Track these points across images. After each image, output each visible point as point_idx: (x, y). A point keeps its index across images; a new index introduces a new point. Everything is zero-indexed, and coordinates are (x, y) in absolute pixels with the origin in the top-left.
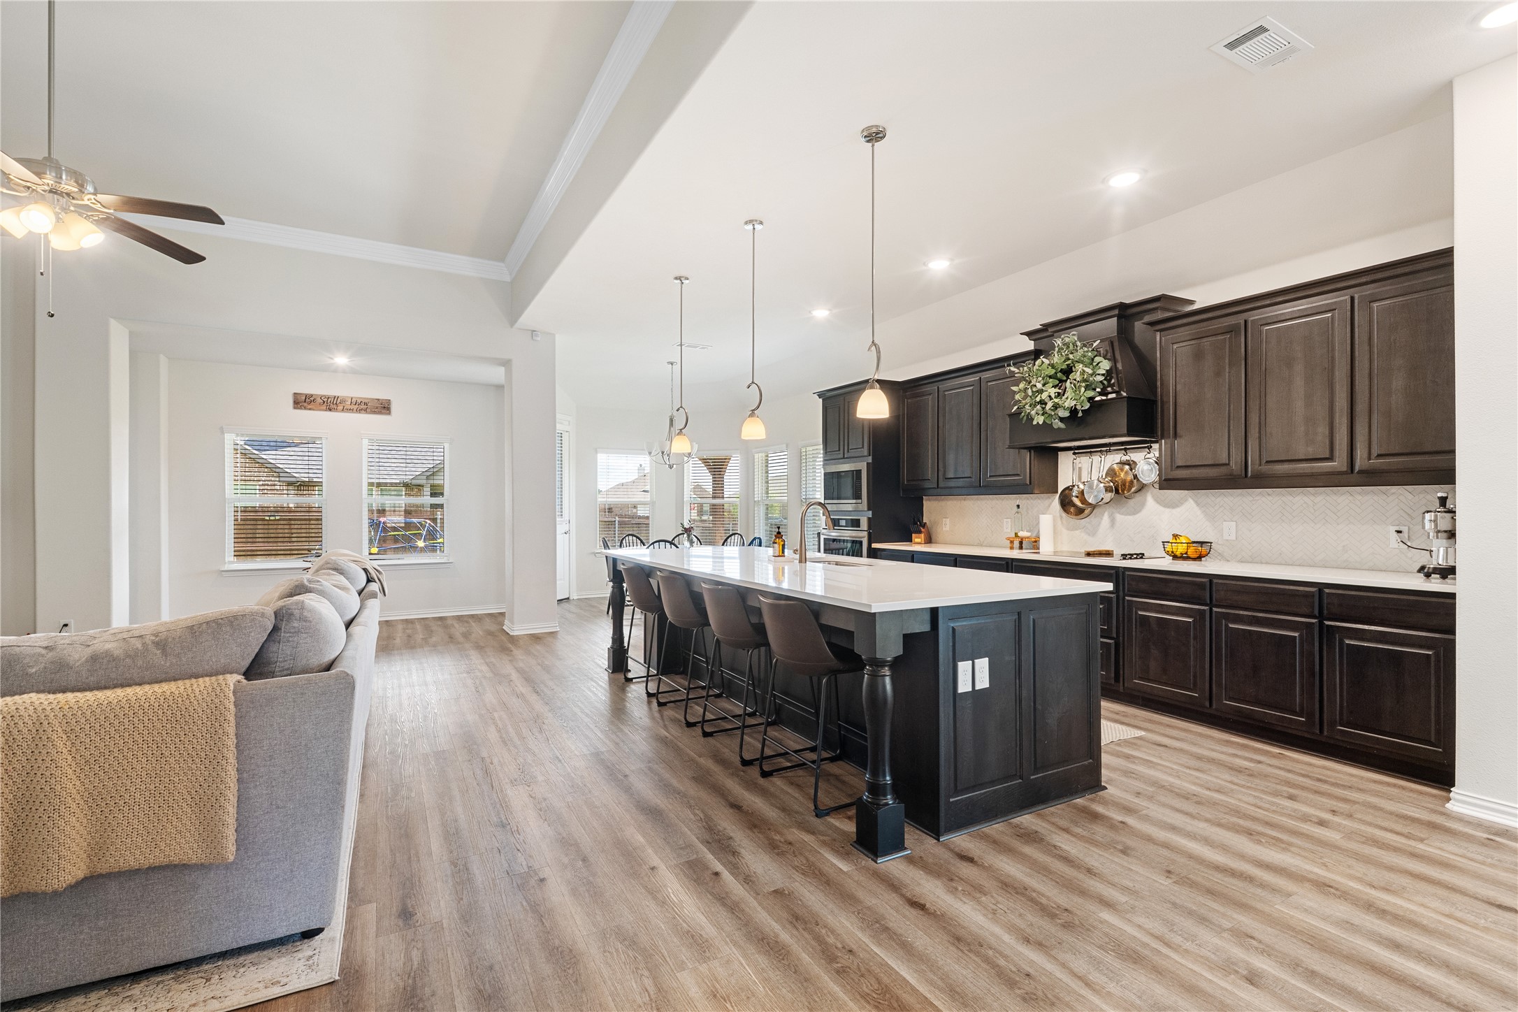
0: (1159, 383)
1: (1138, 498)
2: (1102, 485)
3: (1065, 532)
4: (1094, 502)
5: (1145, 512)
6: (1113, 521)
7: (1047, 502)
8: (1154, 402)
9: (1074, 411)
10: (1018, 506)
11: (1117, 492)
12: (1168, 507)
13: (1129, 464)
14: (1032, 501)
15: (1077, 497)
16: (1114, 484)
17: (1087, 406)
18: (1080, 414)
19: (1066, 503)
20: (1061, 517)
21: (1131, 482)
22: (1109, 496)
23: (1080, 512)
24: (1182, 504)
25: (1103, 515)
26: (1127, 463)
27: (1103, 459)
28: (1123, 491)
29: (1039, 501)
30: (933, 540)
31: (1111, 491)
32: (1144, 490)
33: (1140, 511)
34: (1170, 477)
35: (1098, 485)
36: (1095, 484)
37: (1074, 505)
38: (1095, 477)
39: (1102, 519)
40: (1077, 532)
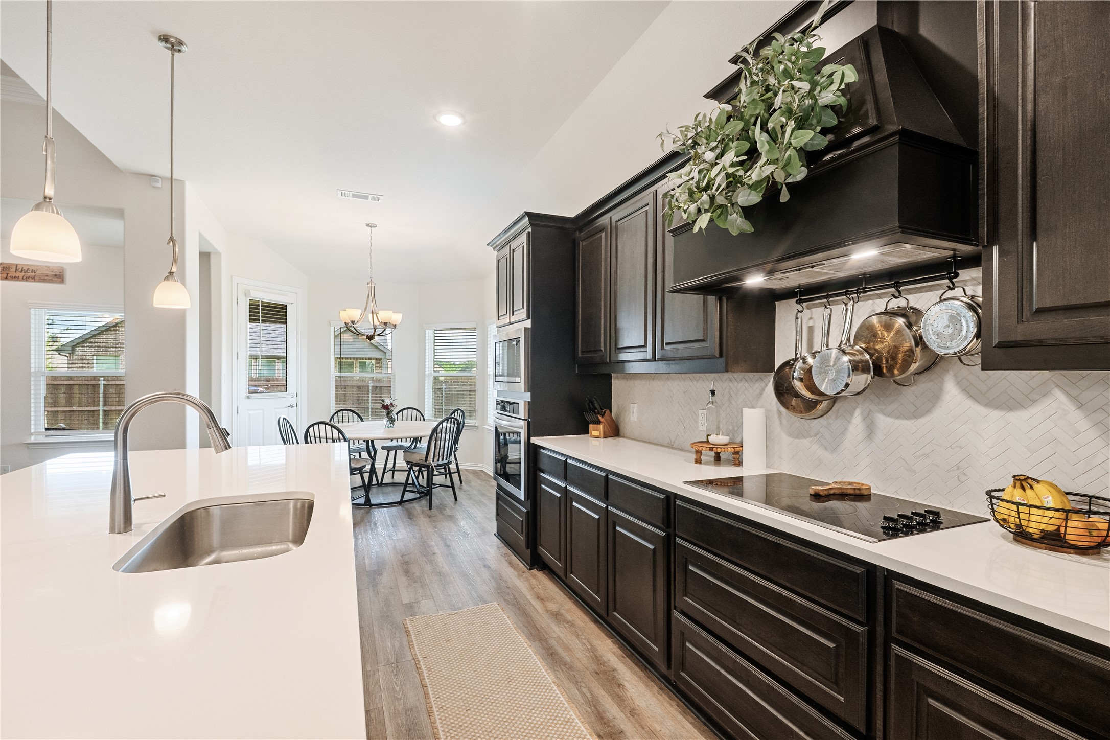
0: (983, 110)
1: (924, 385)
2: (846, 358)
3: (785, 439)
4: (831, 392)
5: (938, 415)
6: (870, 429)
7: (757, 386)
8: (972, 156)
9: (771, 189)
10: (713, 393)
11: (878, 371)
12: (998, 407)
13: (903, 316)
14: (736, 384)
15: (801, 380)
16: (871, 355)
17: (800, 173)
18: (785, 197)
19: (784, 391)
20: (779, 413)
21: (911, 352)
22: (861, 380)
23: (810, 406)
24: (1034, 401)
25: (852, 414)
26: (901, 313)
27: (850, 308)
28: (890, 369)
29: (746, 385)
30: (621, 433)
31: (865, 370)
32: (937, 370)
33: (928, 411)
34: (1012, 338)
35: (837, 359)
36: (833, 356)
37: (797, 395)
38: (834, 343)
39: (849, 422)
40: (806, 442)
